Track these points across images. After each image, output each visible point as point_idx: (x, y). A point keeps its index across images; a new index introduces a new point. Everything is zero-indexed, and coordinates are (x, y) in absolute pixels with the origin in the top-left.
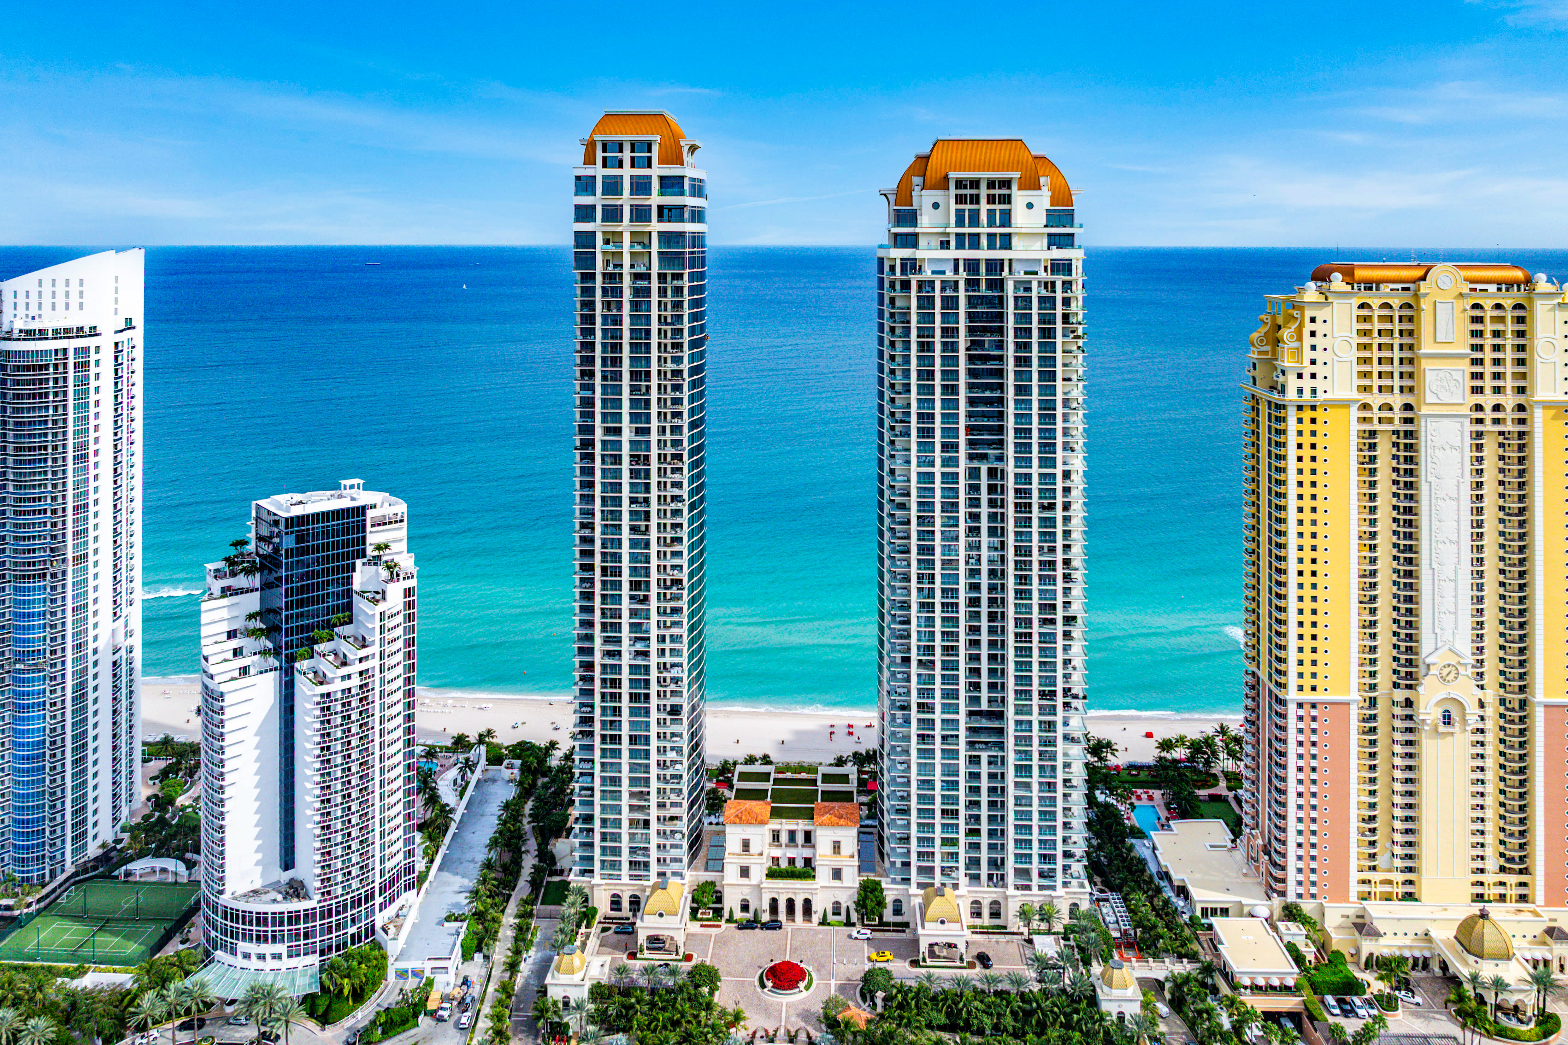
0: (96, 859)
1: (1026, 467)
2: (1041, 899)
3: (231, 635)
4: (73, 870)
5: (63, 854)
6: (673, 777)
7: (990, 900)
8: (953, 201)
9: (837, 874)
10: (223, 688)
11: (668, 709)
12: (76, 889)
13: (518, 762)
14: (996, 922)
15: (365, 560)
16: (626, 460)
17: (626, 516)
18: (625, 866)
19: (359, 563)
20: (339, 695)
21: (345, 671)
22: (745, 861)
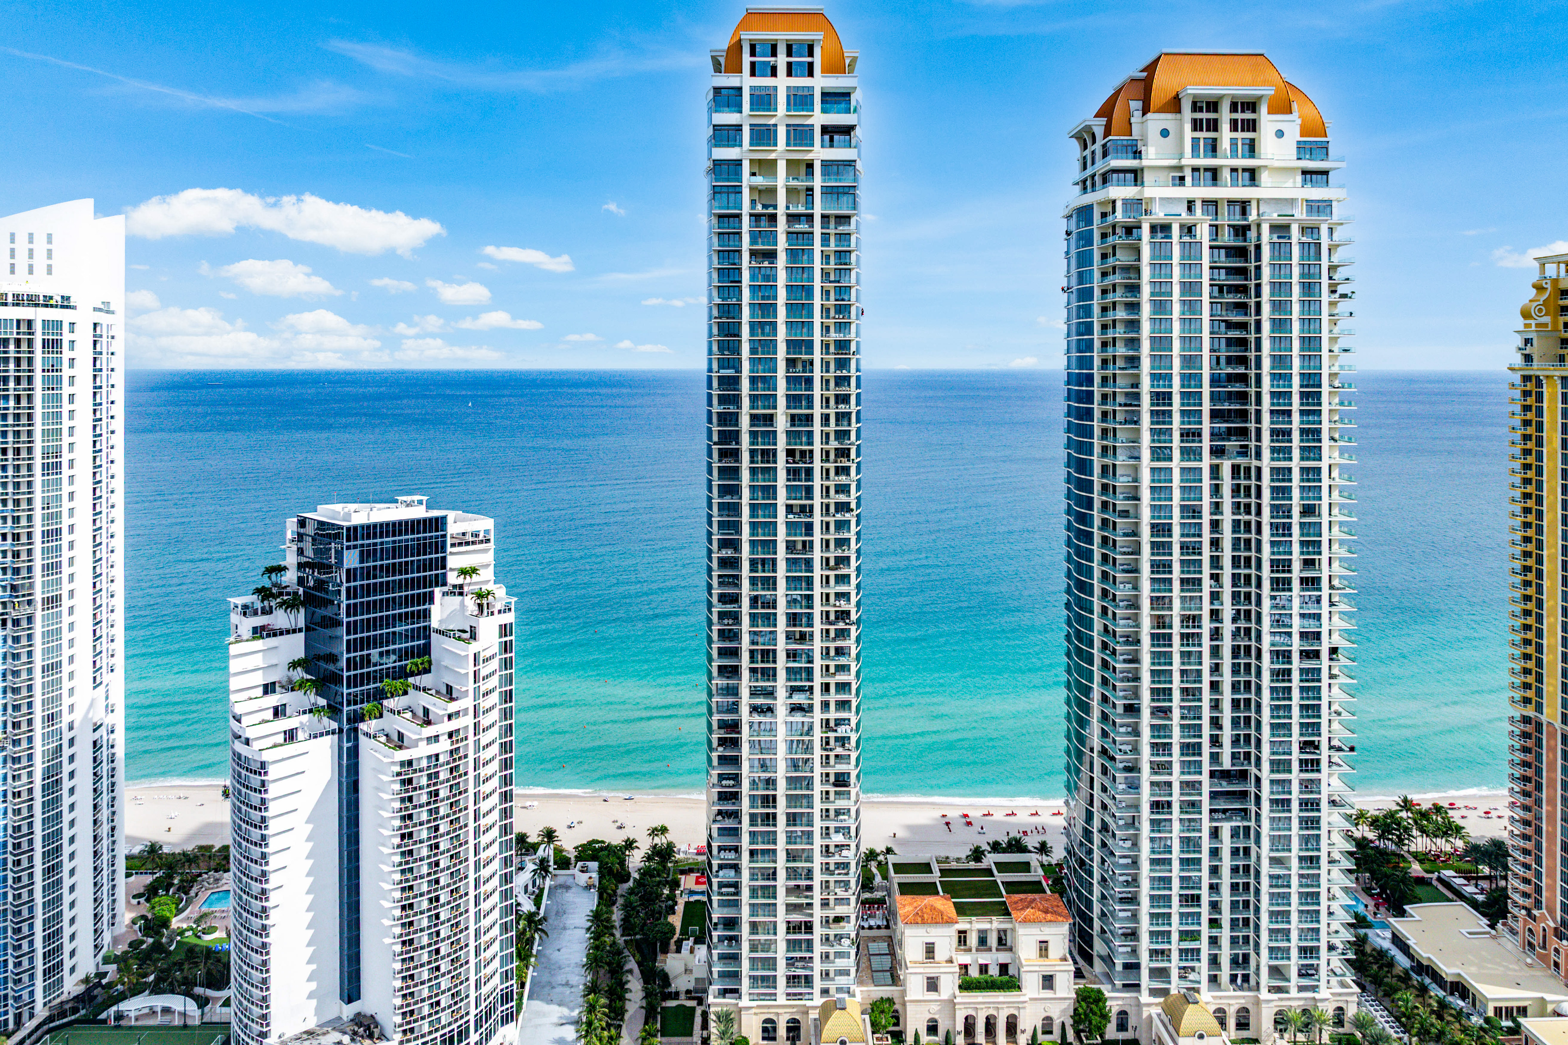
0: (76, 998)
1: (1285, 459)
2: (1301, 1003)
3: (269, 689)
4: (46, 1014)
5: (32, 993)
6: (838, 865)
7: (1237, 1007)
8: (1188, 127)
9: (1048, 981)
10: (266, 756)
11: (832, 779)
12: (52, 1039)
13: (594, 865)
14: (1245, 1034)
15: (445, 589)
16: (781, 457)
17: (782, 530)
18: (781, 982)
19: (438, 592)
20: (424, 763)
21: (430, 731)
22: (931, 970)
